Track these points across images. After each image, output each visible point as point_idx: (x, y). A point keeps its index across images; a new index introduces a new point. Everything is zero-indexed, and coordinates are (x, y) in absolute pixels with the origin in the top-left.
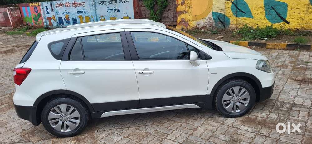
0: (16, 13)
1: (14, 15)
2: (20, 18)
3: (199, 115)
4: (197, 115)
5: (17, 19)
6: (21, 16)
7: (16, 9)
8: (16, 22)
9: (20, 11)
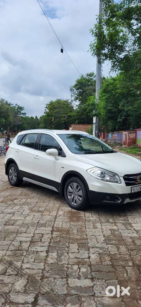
0: (132, 136)
1: (131, 137)
2: (134, 139)
3: (62, 200)
4: (61, 200)
5: (132, 140)
6: (135, 139)
7: (134, 133)
8: (131, 142)
9: (136, 135)
